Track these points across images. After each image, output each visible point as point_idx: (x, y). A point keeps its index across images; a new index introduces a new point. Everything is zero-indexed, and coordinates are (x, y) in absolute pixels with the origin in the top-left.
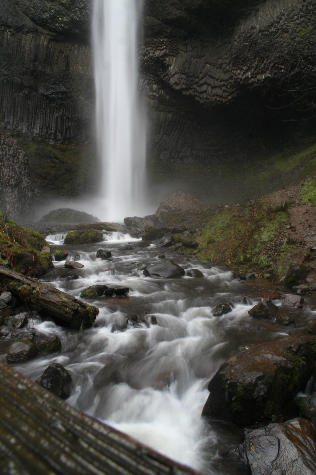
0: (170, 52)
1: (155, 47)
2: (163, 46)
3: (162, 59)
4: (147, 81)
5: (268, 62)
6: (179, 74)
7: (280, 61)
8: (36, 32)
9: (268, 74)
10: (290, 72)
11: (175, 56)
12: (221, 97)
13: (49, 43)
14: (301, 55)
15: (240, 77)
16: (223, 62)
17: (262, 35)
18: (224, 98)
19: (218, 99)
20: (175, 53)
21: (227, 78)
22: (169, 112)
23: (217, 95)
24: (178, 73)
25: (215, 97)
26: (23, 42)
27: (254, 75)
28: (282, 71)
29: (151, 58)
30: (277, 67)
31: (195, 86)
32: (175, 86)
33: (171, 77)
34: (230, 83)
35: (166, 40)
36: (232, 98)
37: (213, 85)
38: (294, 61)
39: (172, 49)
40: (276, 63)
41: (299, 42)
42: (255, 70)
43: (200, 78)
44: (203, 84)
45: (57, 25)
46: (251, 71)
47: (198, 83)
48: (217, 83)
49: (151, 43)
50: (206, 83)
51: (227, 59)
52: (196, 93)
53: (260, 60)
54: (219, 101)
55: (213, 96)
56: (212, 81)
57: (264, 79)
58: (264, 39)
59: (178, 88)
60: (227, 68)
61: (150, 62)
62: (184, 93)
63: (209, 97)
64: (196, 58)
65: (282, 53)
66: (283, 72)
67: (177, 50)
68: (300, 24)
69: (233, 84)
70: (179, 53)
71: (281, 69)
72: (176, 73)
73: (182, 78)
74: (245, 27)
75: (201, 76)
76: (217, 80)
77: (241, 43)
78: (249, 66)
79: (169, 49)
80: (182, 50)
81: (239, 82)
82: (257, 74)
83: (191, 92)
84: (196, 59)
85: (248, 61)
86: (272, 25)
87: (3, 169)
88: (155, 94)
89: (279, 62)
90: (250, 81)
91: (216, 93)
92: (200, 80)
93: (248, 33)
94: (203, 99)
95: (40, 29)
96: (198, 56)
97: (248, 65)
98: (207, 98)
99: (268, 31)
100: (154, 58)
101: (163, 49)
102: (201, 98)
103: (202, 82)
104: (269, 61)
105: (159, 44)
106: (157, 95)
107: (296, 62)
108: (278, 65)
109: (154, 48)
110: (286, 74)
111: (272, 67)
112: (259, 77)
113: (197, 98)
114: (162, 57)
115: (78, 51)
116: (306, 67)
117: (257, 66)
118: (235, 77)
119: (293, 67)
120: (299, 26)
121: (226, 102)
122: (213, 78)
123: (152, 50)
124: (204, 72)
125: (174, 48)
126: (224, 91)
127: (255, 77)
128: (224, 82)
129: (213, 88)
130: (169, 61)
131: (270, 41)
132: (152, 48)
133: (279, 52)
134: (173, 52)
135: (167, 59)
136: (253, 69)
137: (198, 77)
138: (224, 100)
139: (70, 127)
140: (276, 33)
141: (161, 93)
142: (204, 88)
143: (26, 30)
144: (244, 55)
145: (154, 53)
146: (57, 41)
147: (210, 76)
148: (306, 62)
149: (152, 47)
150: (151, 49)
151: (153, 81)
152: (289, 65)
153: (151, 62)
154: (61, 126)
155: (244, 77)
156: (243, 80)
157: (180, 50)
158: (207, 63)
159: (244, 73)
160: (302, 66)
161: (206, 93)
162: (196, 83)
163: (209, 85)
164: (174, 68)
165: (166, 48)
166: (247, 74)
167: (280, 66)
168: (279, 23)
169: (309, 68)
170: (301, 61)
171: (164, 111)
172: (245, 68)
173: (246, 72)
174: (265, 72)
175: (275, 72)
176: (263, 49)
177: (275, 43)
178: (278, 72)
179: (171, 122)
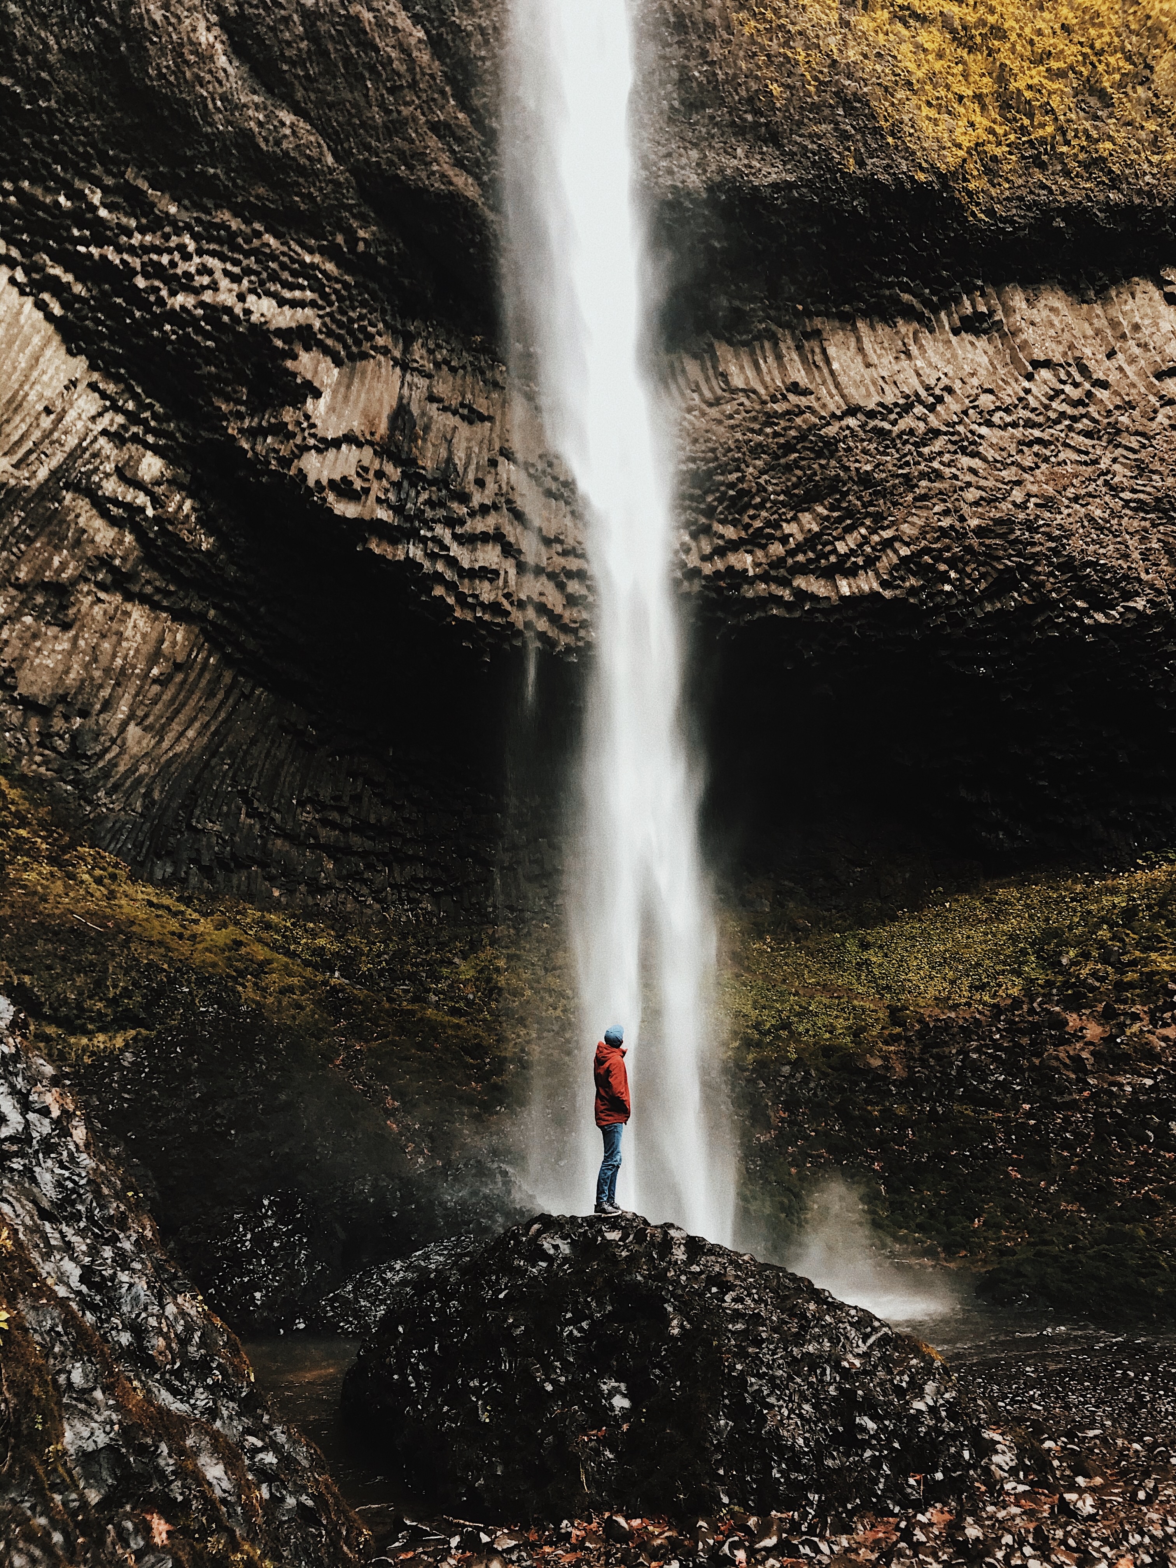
0: (330, 333)
1: (257, 274)
2: (302, 288)
3: (279, 343)
4: (120, 419)
5: (876, 538)
6: (367, 451)
7: (948, 548)
9: (867, 583)
10: (979, 601)
11: (338, 363)
12: (555, 619)
14: (1055, 552)
17: (862, 426)
19: (540, 625)
20: (346, 347)
22: (178, 616)
23: (539, 609)
24: (360, 445)
25: (530, 614)
27: (777, 572)
28: (947, 588)
29: (214, 311)
30: (932, 568)
31: (445, 533)
32: (331, 498)
33: (315, 447)
35: (330, 267)
37: (526, 558)
39: (340, 325)
40: (926, 551)
41: (1048, 503)
42: (792, 553)
43: (472, 504)
44: (485, 538)
46: (760, 553)
47: (461, 522)
48: (548, 556)
49: (240, 240)
50: (498, 537)
52: (440, 567)
53: (839, 520)
54: (541, 636)
55: (524, 605)
56: (523, 539)
57: (842, 598)
58: (870, 447)
59: (346, 509)
61: (199, 330)
62: (375, 547)
63: (505, 604)
64: (455, 413)
65: (962, 519)
66: (948, 594)
67: (361, 336)
70: (364, 356)
71: (949, 581)
72: (350, 439)
73: (379, 475)
75: (479, 498)
76: (546, 541)
77: (732, 427)
78: (762, 528)
79: (330, 315)
80: (385, 351)
82: (802, 570)
84: (452, 420)
85: (761, 506)
86: (907, 406)
88: (142, 499)
89: (940, 550)
90: (748, 592)
91: (535, 597)
92: (472, 514)
93: (773, 400)
94: (472, 608)
96: (462, 405)
97: (758, 524)
98: (493, 607)
99: (893, 422)
100: (235, 318)
101: (294, 304)
102: (460, 597)
103: (480, 525)
104: (887, 534)
105: (284, 267)
106: (150, 512)
107: (1027, 572)
108: (936, 559)
109: (248, 271)
110: (959, 604)
111: (901, 560)
112: (809, 585)
113: (439, 591)
114: (279, 332)
116: (1062, 599)
117: (811, 541)
119: (1002, 586)
121: (568, 649)
122: (525, 524)
123: (235, 279)
124: (491, 486)
125: (351, 321)
126: (572, 599)
127: (785, 583)
128: (584, 563)
129: (523, 567)
130: (313, 372)
131: (899, 460)
132: (236, 270)
133: (946, 513)
134: (339, 338)
135: (307, 357)
136: (777, 549)
137: (463, 498)
138: (563, 639)
140: (925, 440)
141: (180, 507)
142: (489, 555)
144: (741, 480)
145: (241, 298)
147: (517, 515)
148: (1066, 581)
149: (236, 262)
150: (226, 273)
151: (148, 430)
152: (983, 576)
153: (207, 336)
156: (707, 577)
157: (374, 348)
160: (1050, 592)
161: (491, 581)
162: (451, 523)
163: (508, 549)
164: (334, 411)
165: (313, 304)
167: (943, 567)
168: (932, 408)
169: (1075, 608)
170: (1051, 574)
171: (155, 606)
172: (730, 532)
173: (734, 546)
174: (852, 573)
175: (913, 581)
176: (865, 480)
177: (923, 475)
178: (922, 588)
179: (178, 667)
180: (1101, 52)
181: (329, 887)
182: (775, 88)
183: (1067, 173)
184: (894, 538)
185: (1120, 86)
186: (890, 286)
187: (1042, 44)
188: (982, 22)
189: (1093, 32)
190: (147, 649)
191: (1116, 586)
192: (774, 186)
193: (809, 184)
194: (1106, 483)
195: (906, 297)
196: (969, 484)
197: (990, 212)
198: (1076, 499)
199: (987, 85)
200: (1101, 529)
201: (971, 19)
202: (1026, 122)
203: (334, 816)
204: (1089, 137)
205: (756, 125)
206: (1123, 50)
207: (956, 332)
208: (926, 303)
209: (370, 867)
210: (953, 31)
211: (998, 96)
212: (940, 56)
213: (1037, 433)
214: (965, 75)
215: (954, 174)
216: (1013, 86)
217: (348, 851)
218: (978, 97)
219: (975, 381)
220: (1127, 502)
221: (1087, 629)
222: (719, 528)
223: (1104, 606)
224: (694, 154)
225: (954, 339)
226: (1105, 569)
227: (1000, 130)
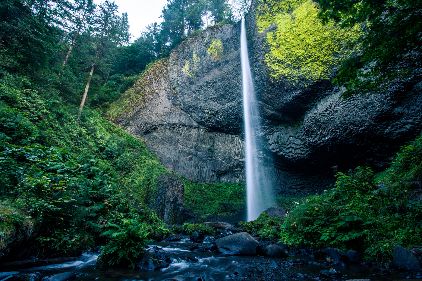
0: (269, 133)
2: (264, 130)
3: (264, 136)
5: (328, 130)
6: (275, 144)
7: (336, 128)
8: (199, 128)
9: (329, 137)
10: (344, 133)
11: (271, 135)
12: (301, 154)
13: (204, 133)
14: (349, 122)
15: (311, 141)
16: (300, 134)
17: (321, 116)
18: (303, 155)
19: (299, 155)
20: (272, 133)
21: (303, 143)
22: (270, 166)
23: (298, 153)
25: (297, 155)
26: (192, 132)
27: (320, 139)
30: (335, 131)
31: (284, 149)
32: (272, 150)
33: (270, 145)
34: (306, 145)
35: (266, 126)
36: (308, 154)
37: (295, 148)
38: (345, 126)
39: (270, 131)
40: (333, 129)
41: (346, 115)
42: (320, 136)
43: (287, 144)
44: (289, 148)
45: (209, 124)
47: (286, 147)
48: (297, 147)
50: (291, 147)
51: (302, 132)
52: (285, 153)
53: (323, 129)
54: (300, 157)
55: (296, 154)
56: (294, 146)
57: (327, 140)
58: (323, 118)
59: (274, 151)
60: (303, 137)
62: (278, 154)
63: (293, 155)
65: (336, 123)
66: (339, 134)
67: (272, 131)
68: (344, 106)
69: (308, 145)
70: (274, 133)
71: (338, 132)
72: (273, 143)
73: (276, 146)
74: (310, 114)
75: (287, 143)
76: (297, 145)
77: (309, 123)
78: (316, 134)
79: (268, 131)
80: (275, 131)
81: (311, 144)
82: (322, 138)
83: (282, 153)
84: (284, 135)
85: (315, 131)
86: (327, 110)
87: (168, 192)
88: (261, 156)
90: (318, 143)
92: (287, 146)
93: (313, 116)
94: (290, 156)
95: (201, 126)
96: (284, 133)
98: (292, 156)
99: (325, 113)
101: (264, 132)
102: (288, 156)
103: (289, 146)
106: (263, 157)
107: (347, 127)
108: (335, 130)
110: (341, 135)
111: (331, 132)
112: (323, 139)
113: (286, 156)
115: (219, 136)
116: (354, 128)
117: (321, 133)
118: (308, 141)
119: (345, 130)
120: (344, 108)
121: (304, 157)
122: (294, 144)
124: (289, 141)
126: (303, 151)
127: (321, 140)
128: (302, 146)
129: (295, 149)
130: (268, 137)
131: (327, 118)
133: (334, 123)
135: (267, 136)
136: (319, 136)
137: (285, 144)
138: (303, 156)
139: (213, 175)
140: (330, 113)
141: (265, 155)
142: (290, 150)
143: (194, 127)
144: (312, 129)
146: (209, 132)
147: (293, 143)
148: (353, 126)
151: (260, 149)
152: (343, 129)
154: (208, 175)
155: (313, 141)
158: (290, 136)
159: (314, 139)
161: (291, 152)
162: (285, 148)
163: (293, 148)
164: (271, 141)
165: (266, 131)
166: (315, 139)
167: (336, 131)
168: (331, 108)
169: (356, 129)
170: (350, 126)
171: (268, 166)
172: (314, 136)
173: (315, 137)
174: (327, 136)
175: (333, 134)
176: (324, 123)
177: (330, 119)
178: (335, 134)
179: (271, 172)
180: (333, 48)
181: (296, 193)
182: (293, 84)
183: (337, 66)
184: (330, 129)
185: (339, 50)
186: (323, 93)
187: (324, 54)
188: (315, 58)
189: (330, 47)
190: (268, 171)
191: (361, 123)
192: (299, 94)
193: (303, 91)
194: (357, 107)
195: (326, 93)
196: (337, 117)
197: (329, 77)
198: (351, 112)
199: (320, 63)
200: (355, 115)
201: (314, 58)
202: (328, 64)
203: (294, 184)
204: (337, 60)
205: (294, 89)
206: (336, 46)
207: (334, 93)
208: (329, 92)
209: (301, 189)
210: (312, 62)
211: (322, 64)
212: (312, 65)
213: (346, 104)
214: (317, 64)
215: (320, 78)
216: (324, 61)
217: (297, 188)
218: (320, 66)
219: (336, 101)
220: (360, 109)
221: (360, 131)
222: (313, 136)
223: (361, 126)
224: (290, 96)
225: (334, 95)
226: (358, 121)
227: (325, 67)
